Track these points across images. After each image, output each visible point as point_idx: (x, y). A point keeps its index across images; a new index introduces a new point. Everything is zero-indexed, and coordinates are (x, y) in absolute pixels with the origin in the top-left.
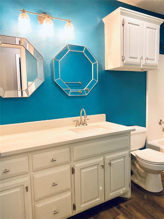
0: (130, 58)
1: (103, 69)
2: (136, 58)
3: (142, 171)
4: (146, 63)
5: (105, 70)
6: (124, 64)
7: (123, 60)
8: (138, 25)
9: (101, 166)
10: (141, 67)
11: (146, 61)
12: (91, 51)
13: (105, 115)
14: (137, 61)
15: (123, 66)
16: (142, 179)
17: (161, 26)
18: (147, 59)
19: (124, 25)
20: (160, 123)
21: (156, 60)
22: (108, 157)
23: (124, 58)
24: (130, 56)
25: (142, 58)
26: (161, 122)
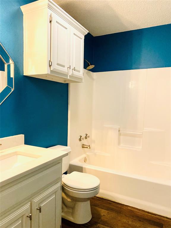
0: (58, 64)
1: (21, 74)
2: (64, 66)
3: (69, 200)
4: (73, 74)
5: (24, 75)
6: (51, 71)
7: (50, 66)
8: (66, 29)
9: (27, 216)
10: (68, 77)
11: (74, 71)
12: (4, 45)
13: (23, 136)
14: (65, 70)
15: (49, 73)
16: (68, 210)
17: (85, 36)
18: (74, 69)
19: (52, 22)
20: (80, 140)
21: (81, 72)
22: (36, 200)
23: (51, 63)
24: (59, 63)
25: (70, 67)
26: (81, 138)
